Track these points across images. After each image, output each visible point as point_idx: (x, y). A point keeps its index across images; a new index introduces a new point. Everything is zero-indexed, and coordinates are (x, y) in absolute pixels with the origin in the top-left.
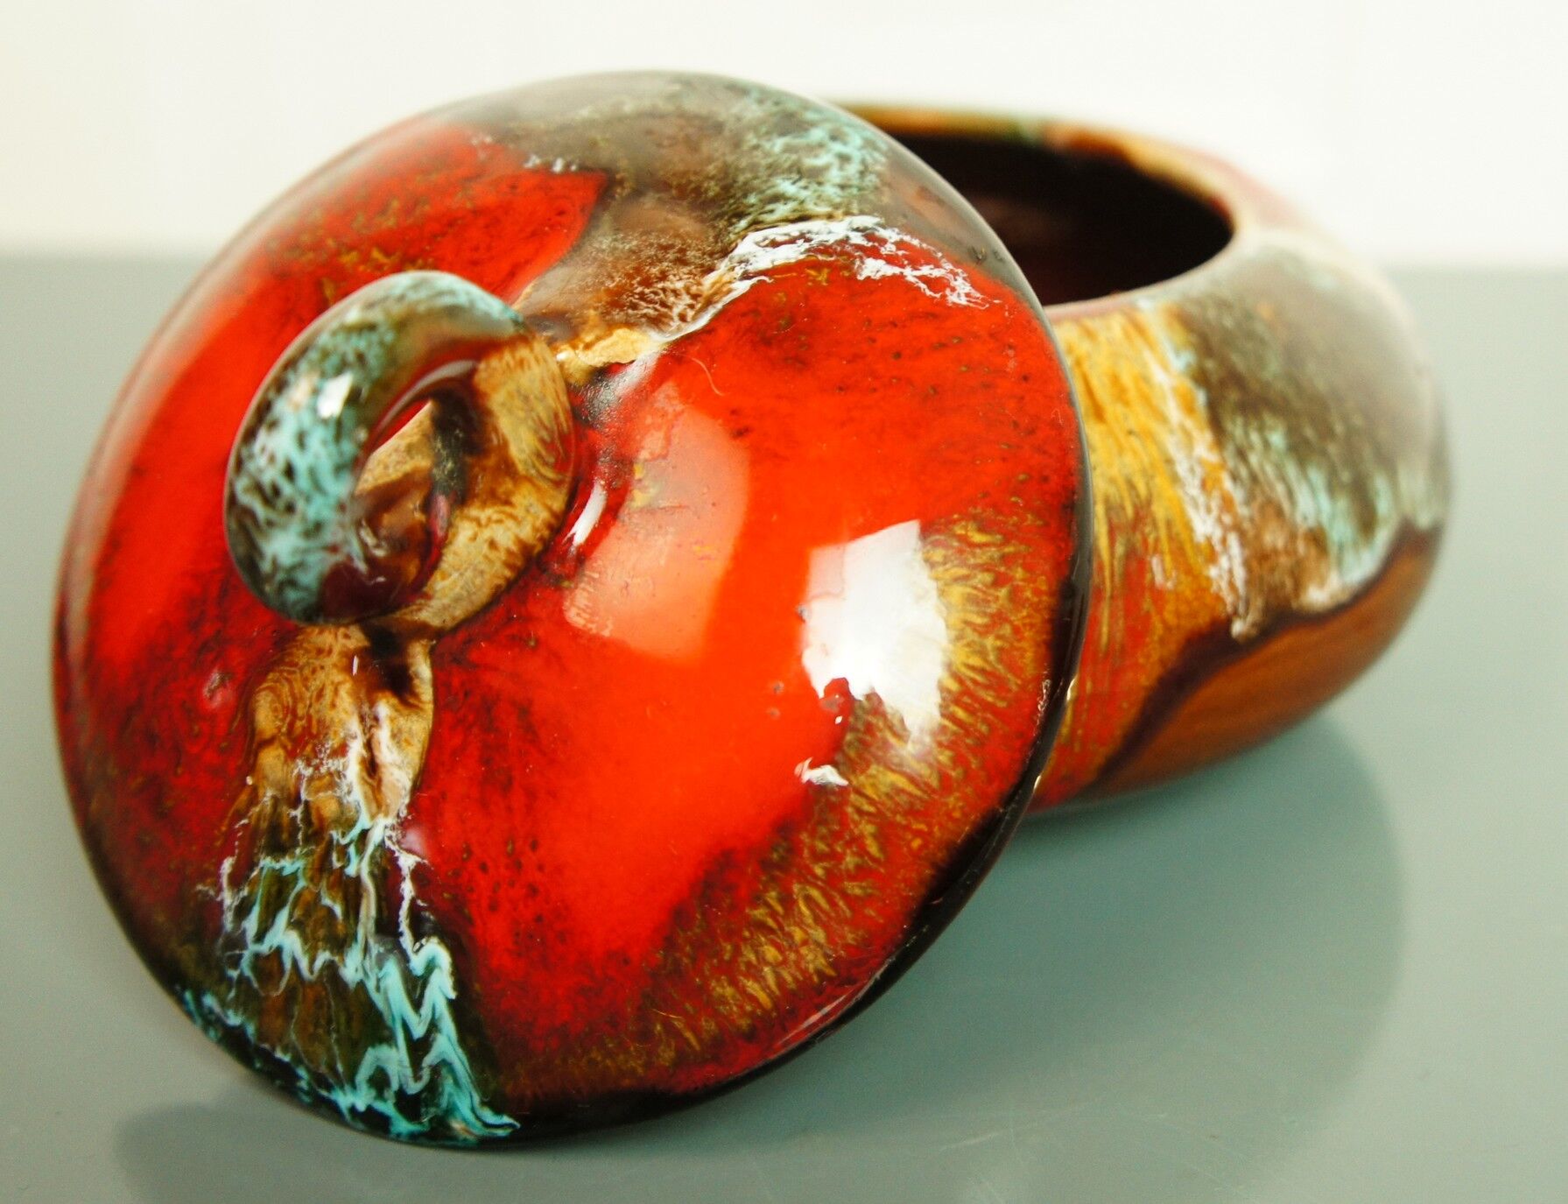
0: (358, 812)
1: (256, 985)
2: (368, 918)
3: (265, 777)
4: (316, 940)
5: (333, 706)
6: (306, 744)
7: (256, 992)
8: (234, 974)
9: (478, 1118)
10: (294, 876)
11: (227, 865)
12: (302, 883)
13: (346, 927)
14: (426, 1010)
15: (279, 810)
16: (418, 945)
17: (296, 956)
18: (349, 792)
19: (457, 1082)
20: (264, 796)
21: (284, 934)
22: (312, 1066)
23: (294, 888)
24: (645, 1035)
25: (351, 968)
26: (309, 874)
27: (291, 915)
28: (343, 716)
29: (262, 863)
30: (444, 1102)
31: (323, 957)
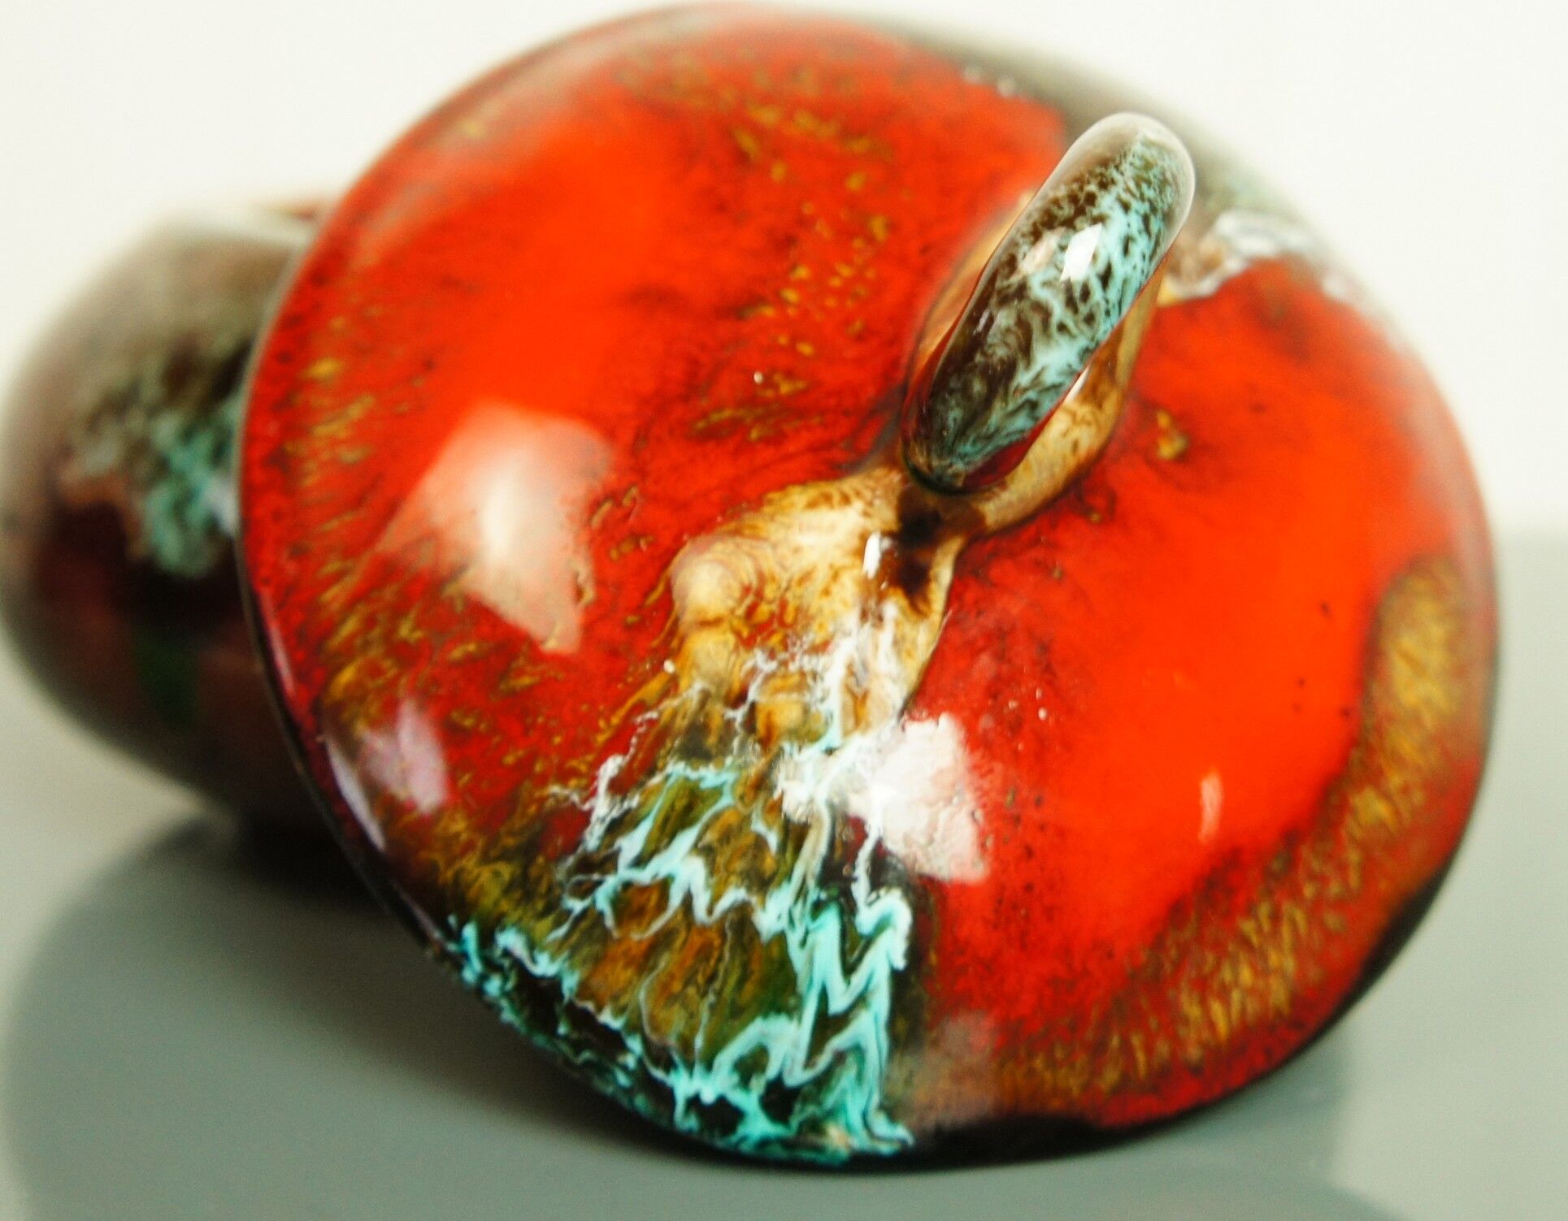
0: (827, 724)
1: (609, 921)
2: (814, 853)
3: (696, 666)
4: (729, 873)
5: (826, 592)
6: (772, 633)
7: (606, 933)
8: (577, 905)
9: (867, 1125)
10: (717, 792)
11: (612, 767)
12: (726, 801)
13: (778, 862)
14: (859, 979)
15: (708, 707)
16: (874, 895)
17: (694, 891)
18: (823, 700)
19: (860, 1077)
20: (690, 686)
21: (683, 859)
22: (654, 1038)
23: (711, 806)
24: (1098, 1050)
25: (771, 915)
26: (740, 790)
27: (700, 838)
28: (838, 606)
29: (670, 769)
30: (830, 1100)
31: (734, 894)
